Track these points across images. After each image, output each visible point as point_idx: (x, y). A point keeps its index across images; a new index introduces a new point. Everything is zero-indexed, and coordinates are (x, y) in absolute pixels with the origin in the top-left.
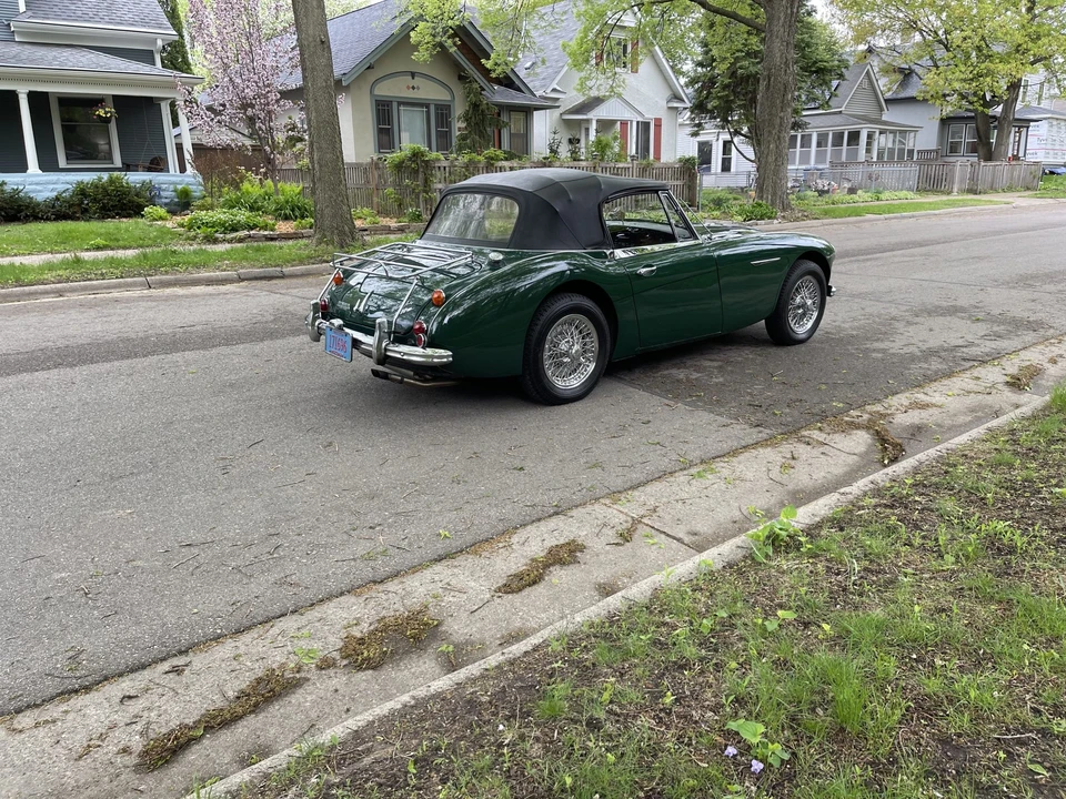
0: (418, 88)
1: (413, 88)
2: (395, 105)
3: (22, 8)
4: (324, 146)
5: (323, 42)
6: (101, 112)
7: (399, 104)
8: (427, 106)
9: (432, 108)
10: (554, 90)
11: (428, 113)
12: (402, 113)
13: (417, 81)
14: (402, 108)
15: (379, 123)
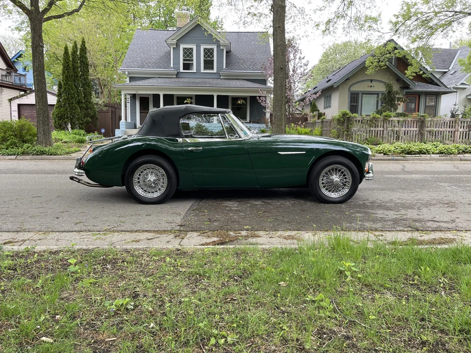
0: (374, 87)
1: (371, 86)
2: (360, 95)
3: (224, 67)
4: (277, 109)
5: (282, 69)
6: (239, 102)
7: (363, 94)
8: (378, 94)
9: (380, 95)
10: (462, 84)
11: (378, 97)
12: (364, 98)
13: (373, 83)
14: (364, 96)
15: (351, 102)
